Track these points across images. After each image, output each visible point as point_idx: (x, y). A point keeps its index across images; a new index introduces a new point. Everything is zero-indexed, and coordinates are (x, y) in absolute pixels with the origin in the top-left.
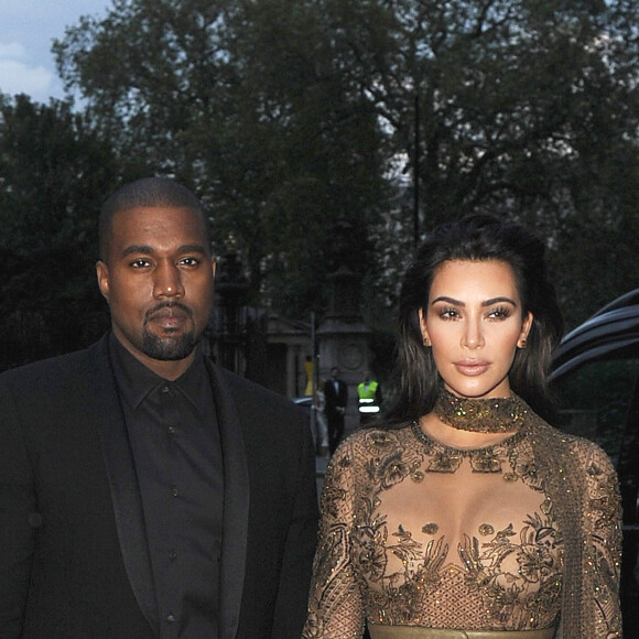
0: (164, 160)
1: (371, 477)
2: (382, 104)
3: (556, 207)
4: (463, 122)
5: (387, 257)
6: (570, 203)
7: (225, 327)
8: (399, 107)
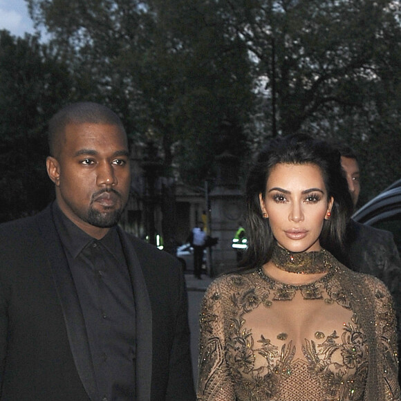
0: (104, 77)
1: (235, 305)
2: (250, 43)
3: (366, 113)
4: (304, 56)
5: (256, 145)
6: (376, 111)
7: (147, 191)
8: (262, 45)
